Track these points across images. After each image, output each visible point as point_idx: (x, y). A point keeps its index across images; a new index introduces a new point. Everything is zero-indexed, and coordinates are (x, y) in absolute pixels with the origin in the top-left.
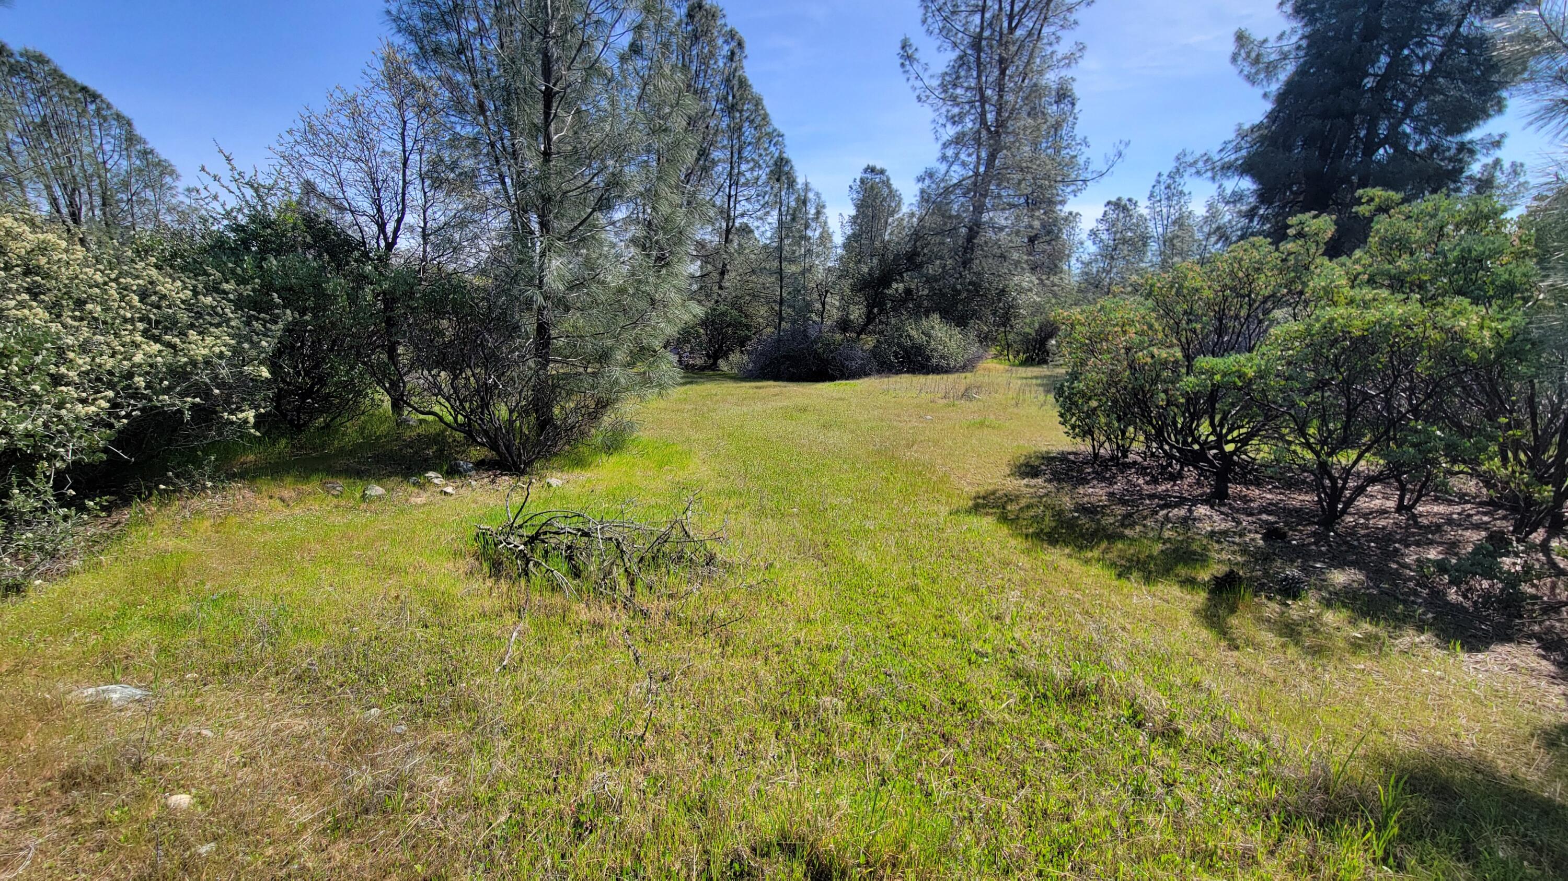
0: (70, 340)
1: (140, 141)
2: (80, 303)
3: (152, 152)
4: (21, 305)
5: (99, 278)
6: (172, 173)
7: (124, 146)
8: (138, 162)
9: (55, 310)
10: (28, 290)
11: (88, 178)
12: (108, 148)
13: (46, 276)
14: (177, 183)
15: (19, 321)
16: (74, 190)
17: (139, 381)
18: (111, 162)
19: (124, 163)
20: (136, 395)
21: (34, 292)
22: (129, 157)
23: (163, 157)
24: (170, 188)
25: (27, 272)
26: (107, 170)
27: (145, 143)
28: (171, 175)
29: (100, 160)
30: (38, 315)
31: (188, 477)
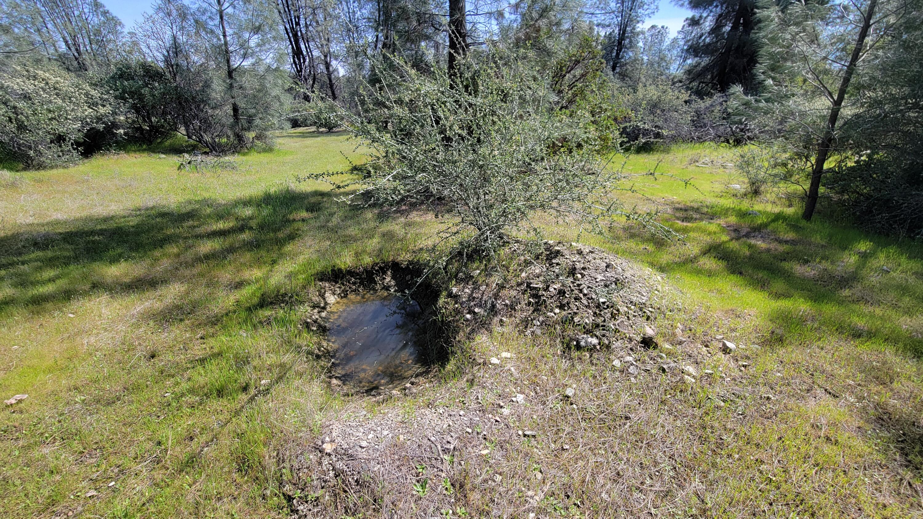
0: (68, 108)
1: (102, 6)
2: (70, 98)
3: (108, 12)
4: (55, 98)
5: (73, 90)
6: (120, 24)
7: (94, 9)
8: (102, 18)
9: (63, 100)
10: (56, 95)
11: (81, 29)
12: (86, 10)
13: (60, 90)
14: (123, 30)
15: (55, 103)
16: (75, 36)
17: (88, 120)
18: (89, 19)
19: (96, 19)
20: (87, 124)
21: (57, 95)
22: (98, 15)
23: (114, 15)
24: (121, 33)
25: (55, 89)
26: (88, 24)
27: (104, 6)
28: (120, 25)
29: (84, 18)
30: (60, 102)
31: (108, 150)
